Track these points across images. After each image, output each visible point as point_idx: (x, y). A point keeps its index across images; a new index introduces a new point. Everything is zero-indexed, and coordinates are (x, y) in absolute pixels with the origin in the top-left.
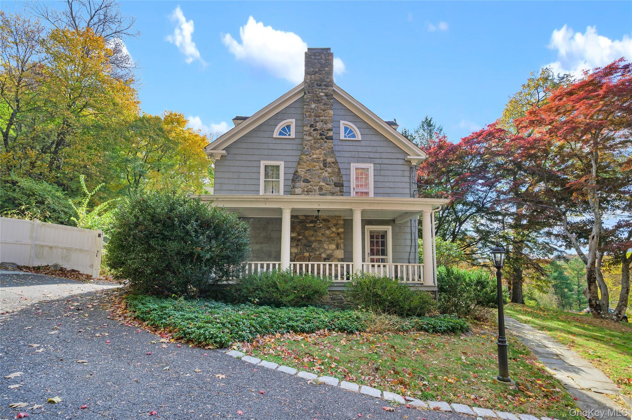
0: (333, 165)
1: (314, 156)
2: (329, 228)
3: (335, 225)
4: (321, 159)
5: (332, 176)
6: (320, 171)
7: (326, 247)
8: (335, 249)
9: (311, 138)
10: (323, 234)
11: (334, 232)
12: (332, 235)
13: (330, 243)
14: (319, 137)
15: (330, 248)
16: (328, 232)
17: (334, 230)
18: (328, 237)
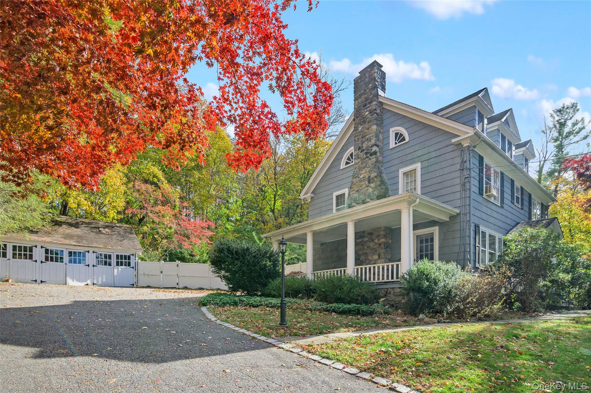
0: (375, 179)
1: (361, 177)
2: (373, 240)
3: (378, 236)
4: (367, 177)
5: (375, 190)
6: (366, 188)
7: (371, 258)
8: (378, 259)
9: (359, 160)
10: (368, 247)
11: (377, 243)
12: (375, 247)
13: (373, 254)
14: (365, 156)
15: (374, 259)
16: (371, 245)
17: (376, 241)
18: (372, 249)
